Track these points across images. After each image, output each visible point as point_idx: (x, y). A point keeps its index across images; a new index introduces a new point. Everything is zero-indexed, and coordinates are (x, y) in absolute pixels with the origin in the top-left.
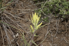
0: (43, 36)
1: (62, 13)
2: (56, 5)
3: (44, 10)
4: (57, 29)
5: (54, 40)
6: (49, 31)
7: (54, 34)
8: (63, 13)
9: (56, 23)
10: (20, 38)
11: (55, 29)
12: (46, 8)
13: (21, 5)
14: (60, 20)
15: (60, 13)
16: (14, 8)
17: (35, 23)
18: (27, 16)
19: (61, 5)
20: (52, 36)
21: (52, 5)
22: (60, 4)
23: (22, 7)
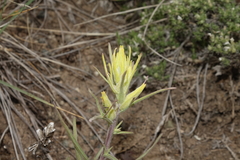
0: (148, 132)
1: (219, 46)
2: (197, 16)
3: (150, 36)
5: (186, 146)
6: (167, 115)
7: (189, 124)
8: (224, 46)
9: (196, 84)
10: (62, 140)
11: (191, 106)
12: (160, 27)
13: (64, 16)
14: (210, 74)
15: (210, 48)
16: (38, 25)
17: (119, 83)
18: (89, 57)
19: (214, 16)
20: (181, 131)
21: (180, 18)
22: (210, 13)
23: (69, 22)
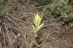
0: (44, 39)
1: (63, 16)
3: (45, 14)
4: (58, 32)
5: (54, 42)
6: (50, 34)
7: (55, 37)
8: (64, 16)
9: (57, 26)
10: (22, 40)
11: (56, 32)
13: (23, 9)
15: (61, 16)
16: (16, 11)
18: (29, 20)
19: (62, 8)
20: (53, 39)
21: (53, 9)
23: (24, 10)
